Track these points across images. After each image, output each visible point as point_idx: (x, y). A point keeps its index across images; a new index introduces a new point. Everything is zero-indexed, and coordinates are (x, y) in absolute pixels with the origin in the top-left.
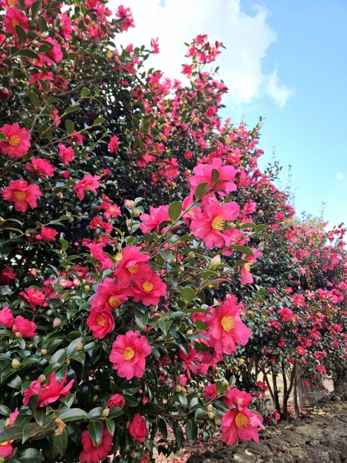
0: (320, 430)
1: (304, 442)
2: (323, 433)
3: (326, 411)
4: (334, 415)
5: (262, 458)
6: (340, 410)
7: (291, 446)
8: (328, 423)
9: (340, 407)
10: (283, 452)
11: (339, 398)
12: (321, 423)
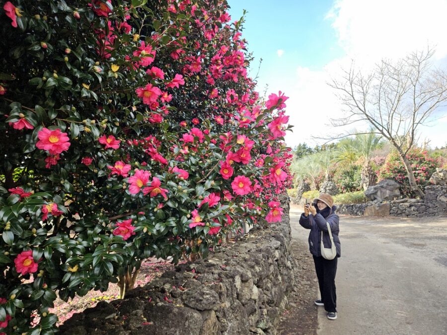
0: (254, 245)
1: (247, 251)
2: (256, 246)
3: (256, 235)
4: (261, 237)
5: (225, 260)
6: (264, 234)
7: (240, 253)
8: (258, 241)
9: (264, 233)
10: (237, 256)
11: (262, 228)
12: (254, 241)
